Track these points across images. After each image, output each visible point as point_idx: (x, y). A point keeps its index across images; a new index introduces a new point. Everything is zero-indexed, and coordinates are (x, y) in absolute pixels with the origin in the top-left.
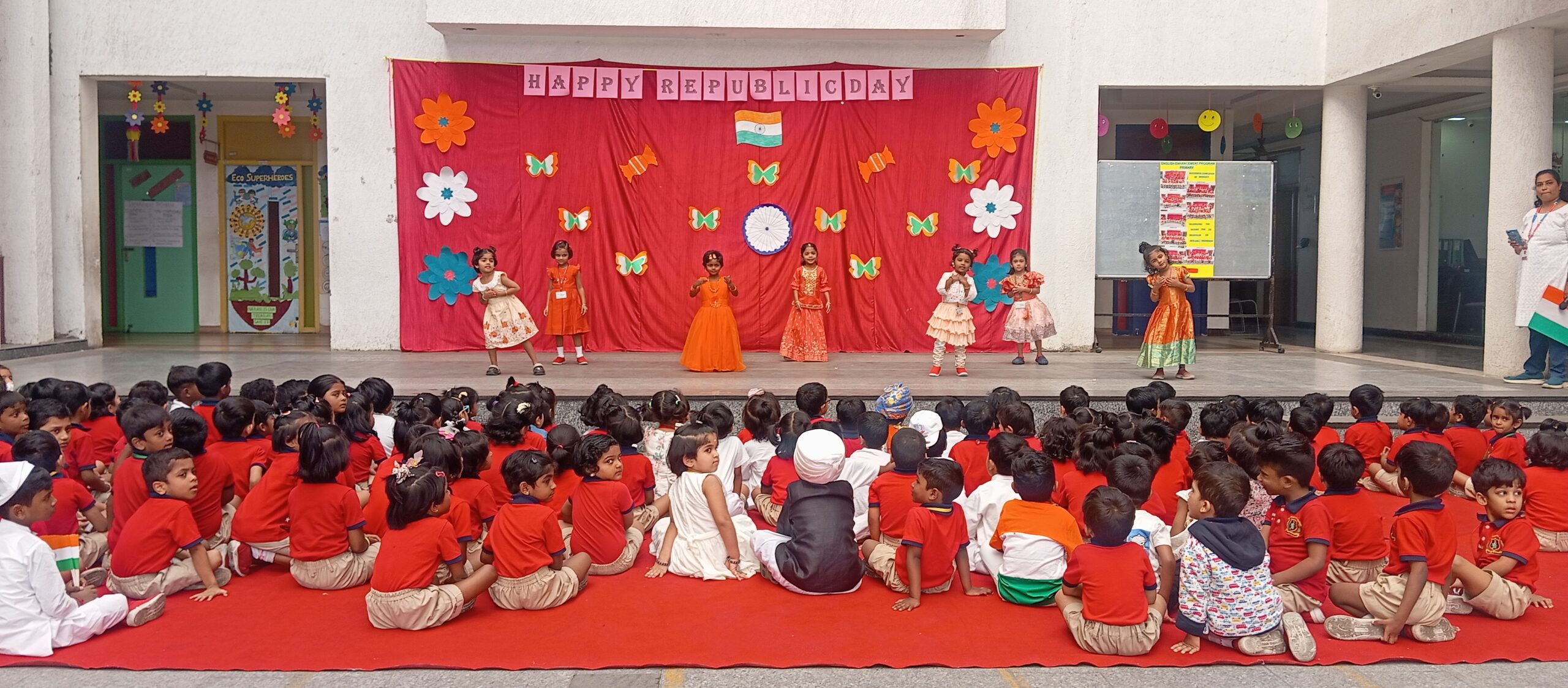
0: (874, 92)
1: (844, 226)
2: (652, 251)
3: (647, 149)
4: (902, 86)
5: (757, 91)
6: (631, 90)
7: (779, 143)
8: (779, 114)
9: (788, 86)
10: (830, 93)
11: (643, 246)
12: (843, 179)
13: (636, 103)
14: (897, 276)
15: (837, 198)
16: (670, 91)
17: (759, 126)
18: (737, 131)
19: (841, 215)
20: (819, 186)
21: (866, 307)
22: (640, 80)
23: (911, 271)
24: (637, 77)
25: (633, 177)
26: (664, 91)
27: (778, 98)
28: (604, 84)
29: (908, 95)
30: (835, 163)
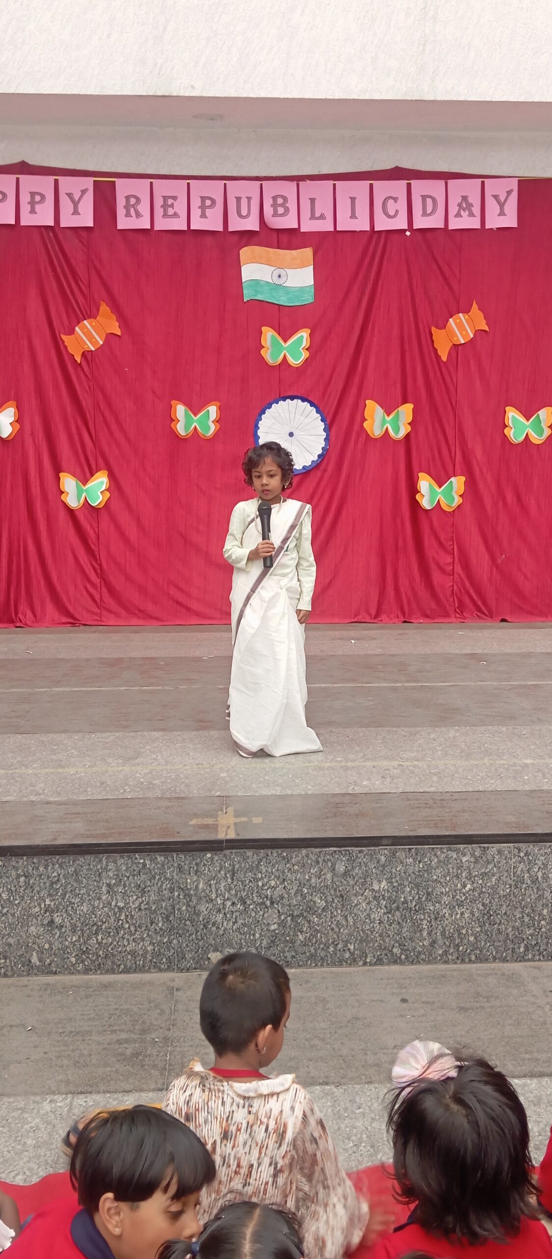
0: (458, 215)
1: (409, 429)
2: (116, 471)
3: (104, 308)
4: (502, 205)
5: (275, 214)
6: (76, 212)
7: (308, 298)
8: (308, 252)
9: (324, 207)
10: (389, 217)
11: (101, 462)
12: (408, 354)
13: (84, 234)
14: (489, 506)
15: (398, 385)
16: (138, 215)
17: (278, 271)
18: (243, 281)
19: (406, 411)
20: (371, 368)
21: (442, 553)
22: (89, 197)
23: (510, 497)
24: (84, 192)
25: (83, 353)
26: (128, 215)
27: (308, 226)
28: (32, 203)
29: (510, 220)
30: (396, 331)
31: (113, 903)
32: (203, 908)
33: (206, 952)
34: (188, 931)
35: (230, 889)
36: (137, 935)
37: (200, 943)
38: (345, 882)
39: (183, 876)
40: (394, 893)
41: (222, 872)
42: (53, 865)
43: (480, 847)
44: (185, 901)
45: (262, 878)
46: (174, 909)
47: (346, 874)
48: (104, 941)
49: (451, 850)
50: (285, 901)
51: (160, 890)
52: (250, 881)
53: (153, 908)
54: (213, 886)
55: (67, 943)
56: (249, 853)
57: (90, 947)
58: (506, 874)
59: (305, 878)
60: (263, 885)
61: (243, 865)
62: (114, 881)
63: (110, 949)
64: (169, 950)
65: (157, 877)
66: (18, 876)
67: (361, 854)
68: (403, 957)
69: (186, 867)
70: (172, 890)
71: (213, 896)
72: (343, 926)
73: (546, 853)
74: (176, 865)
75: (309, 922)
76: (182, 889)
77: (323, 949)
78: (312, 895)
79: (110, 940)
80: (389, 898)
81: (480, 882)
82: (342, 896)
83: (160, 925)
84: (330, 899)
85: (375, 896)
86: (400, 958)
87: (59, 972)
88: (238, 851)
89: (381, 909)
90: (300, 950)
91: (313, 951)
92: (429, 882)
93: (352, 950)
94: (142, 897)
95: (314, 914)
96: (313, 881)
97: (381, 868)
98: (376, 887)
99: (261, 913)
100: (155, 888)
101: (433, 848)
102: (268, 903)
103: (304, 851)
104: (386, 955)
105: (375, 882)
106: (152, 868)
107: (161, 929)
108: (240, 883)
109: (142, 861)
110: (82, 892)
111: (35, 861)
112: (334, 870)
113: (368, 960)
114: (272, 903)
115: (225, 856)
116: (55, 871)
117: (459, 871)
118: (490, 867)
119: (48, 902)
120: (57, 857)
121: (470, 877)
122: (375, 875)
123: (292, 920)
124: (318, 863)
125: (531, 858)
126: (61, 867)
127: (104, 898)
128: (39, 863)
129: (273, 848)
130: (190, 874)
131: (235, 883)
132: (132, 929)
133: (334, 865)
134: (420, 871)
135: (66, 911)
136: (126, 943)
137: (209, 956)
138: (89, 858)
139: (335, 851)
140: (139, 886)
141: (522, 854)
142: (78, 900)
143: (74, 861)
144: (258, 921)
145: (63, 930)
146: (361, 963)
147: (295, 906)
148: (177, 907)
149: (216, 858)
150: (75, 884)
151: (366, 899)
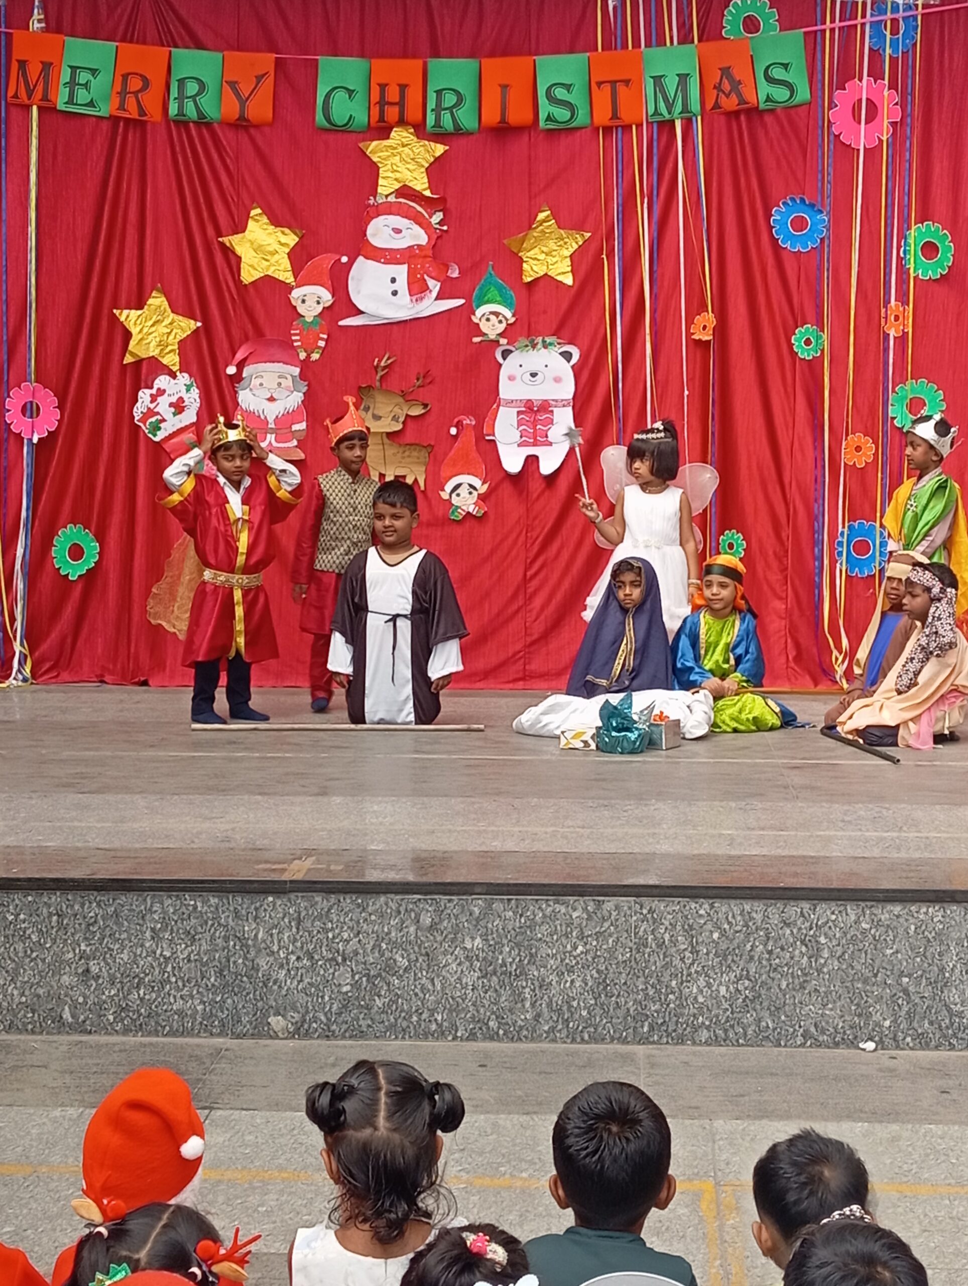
31: (158, 952)
32: (263, 962)
33: (266, 1016)
34: (245, 989)
35: (295, 940)
36: (185, 992)
37: (259, 1004)
38: (432, 938)
39: (240, 922)
40: (490, 953)
41: (286, 920)
42: (90, 903)
43: (594, 900)
44: (241, 952)
45: (332, 929)
46: (229, 961)
47: (432, 927)
48: (147, 997)
49: (558, 903)
50: (360, 958)
51: (213, 938)
52: (319, 932)
53: (205, 960)
54: (275, 936)
55: (104, 997)
56: (318, 899)
57: (130, 1004)
58: (625, 935)
59: (383, 931)
60: (334, 937)
61: (310, 912)
62: (159, 926)
63: (153, 1007)
64: (222, 1012)
65: (210, 923)
66: (50, 915)
67: (451, 904)
68: (501, 1032)
69: (244, 912)
70: (226, 939)
71: (275, 948)
72: (429, 990)
73: (674, 911)
74: (232, 908)
75: (388, 984)
76: (239, 938)
77: (404, 1018)
78: (391, 952)
79: (154, 995)
80: (484, 959)
81: (594, 943)
82: (427, 955)
83: (212, 980)
84: (413, 957)
85: (467, 956)
86: (497, 1033)
87: (95, 1031)
88: (304, 894)
89: (474, 971)
90: (377, 1017)
91: (392, 1020)
92: (532, 942)
93: (440, 1022)
94: (192, 945)
95: (393, 975)
96: (393, 934)
97: (474, 923)
98: (469, 946)
99: (331, 971)
100: (207, 936)
101: (537, 900)
102: (340, 959)
103: (383, 899)
104: (481, 1029)
105: (467, 939)
106: (204, 911)
107: (213, 985)
108: (306, 934)
109: (192, 903)
110: (122, 937)
111: (70, 897)
112: (418, 921)
113: (459, 1034)
114: (344, 960)
115: (289, 900)
116: (93, 911)
117: (569, 929)
118: (606, 925)
119: (83, 947)
120: (95, 893)
121: (582, 937)
122: (467, 930)
123: (368, 980)
124: (399, 912)
125: (655, 916)
126: (99, 905)
127: (147, 945)
128: (75, 900)
129: (346, 893)
130: (247, 920)
131: (301, 933)
132: (180, 984)
133: (418, 916)
134: (520, 927)
135: (104, 958)
136: (172, 1000)
137: (269, 1020)
138: (132, 897)
139: (420, 900)
140: (189, 932)
141: (645, 911)
142: (117, 946)
143: (114, 900)
144: (328, 981)
145: (100, 981)
146: (450, 1038)
147: (371, 964)
148: (232, 959)
149: (279, 902)
150: (115, 928)
151: (456, 959)
